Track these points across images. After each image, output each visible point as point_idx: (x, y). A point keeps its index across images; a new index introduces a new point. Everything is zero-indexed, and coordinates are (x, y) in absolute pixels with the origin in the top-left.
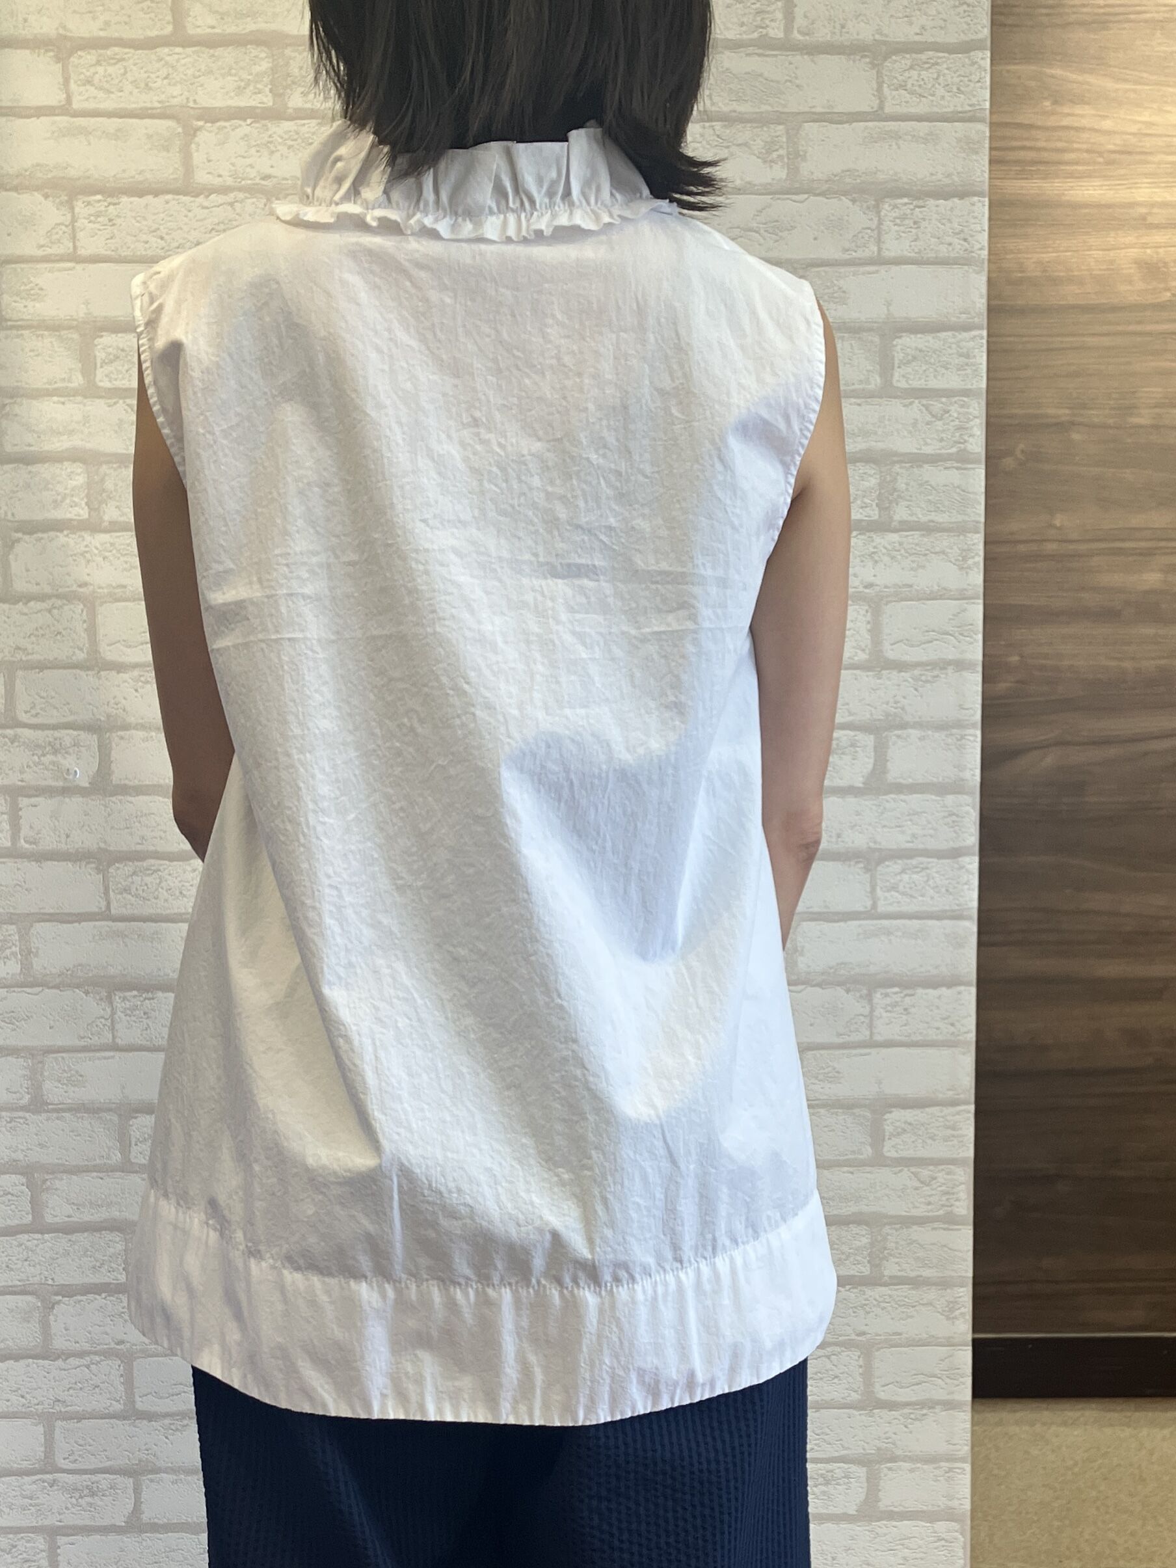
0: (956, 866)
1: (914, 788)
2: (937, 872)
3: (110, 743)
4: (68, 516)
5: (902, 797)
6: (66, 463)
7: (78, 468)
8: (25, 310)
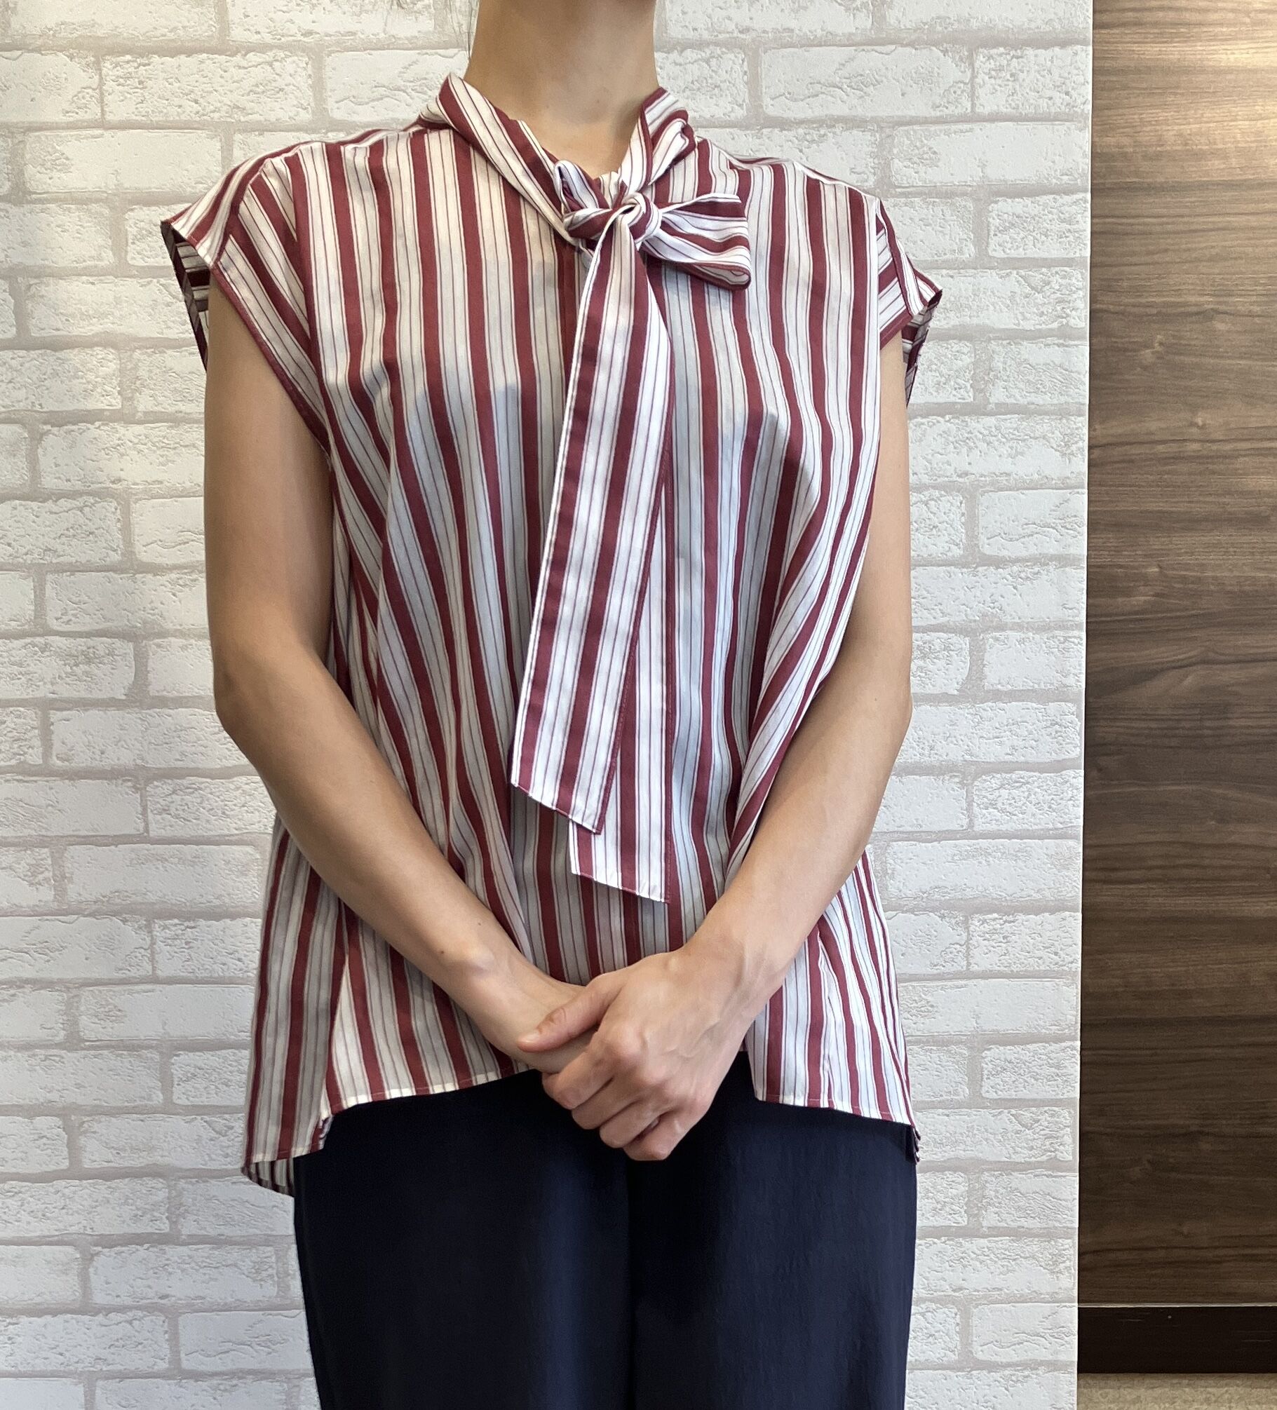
0: (1059, 780)
1: (1013, 696)
2: (1038, 787)
3: (147, 651)
4: (101, 406)
5: (1001, 705)
6: (97, 349)
7: (111, 354)
8: (50, 181)
